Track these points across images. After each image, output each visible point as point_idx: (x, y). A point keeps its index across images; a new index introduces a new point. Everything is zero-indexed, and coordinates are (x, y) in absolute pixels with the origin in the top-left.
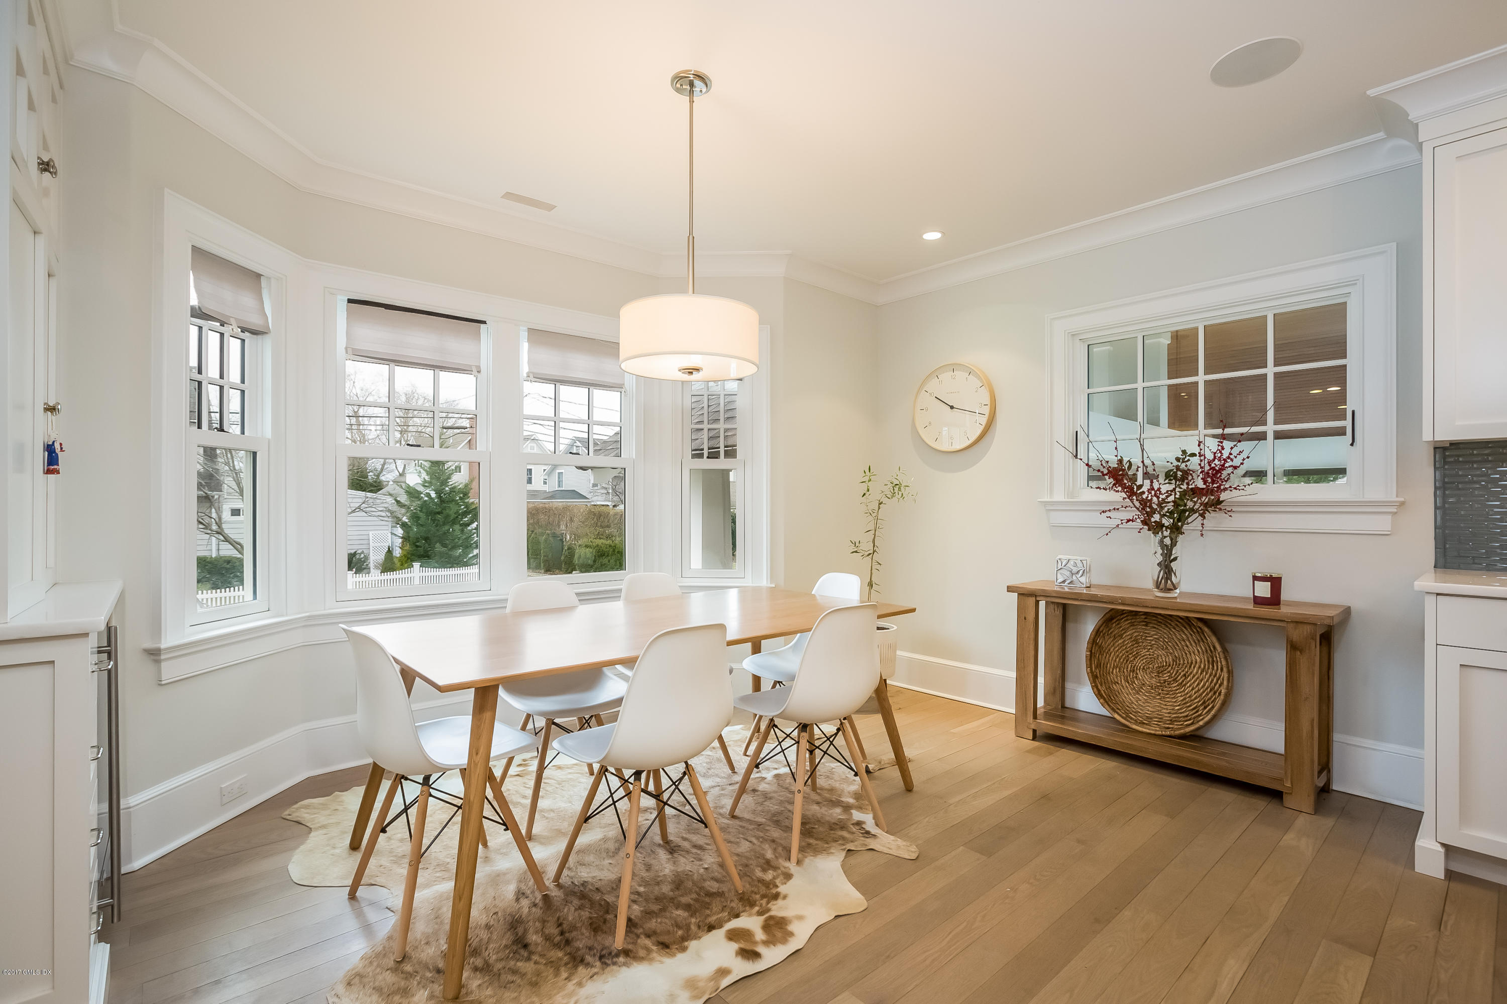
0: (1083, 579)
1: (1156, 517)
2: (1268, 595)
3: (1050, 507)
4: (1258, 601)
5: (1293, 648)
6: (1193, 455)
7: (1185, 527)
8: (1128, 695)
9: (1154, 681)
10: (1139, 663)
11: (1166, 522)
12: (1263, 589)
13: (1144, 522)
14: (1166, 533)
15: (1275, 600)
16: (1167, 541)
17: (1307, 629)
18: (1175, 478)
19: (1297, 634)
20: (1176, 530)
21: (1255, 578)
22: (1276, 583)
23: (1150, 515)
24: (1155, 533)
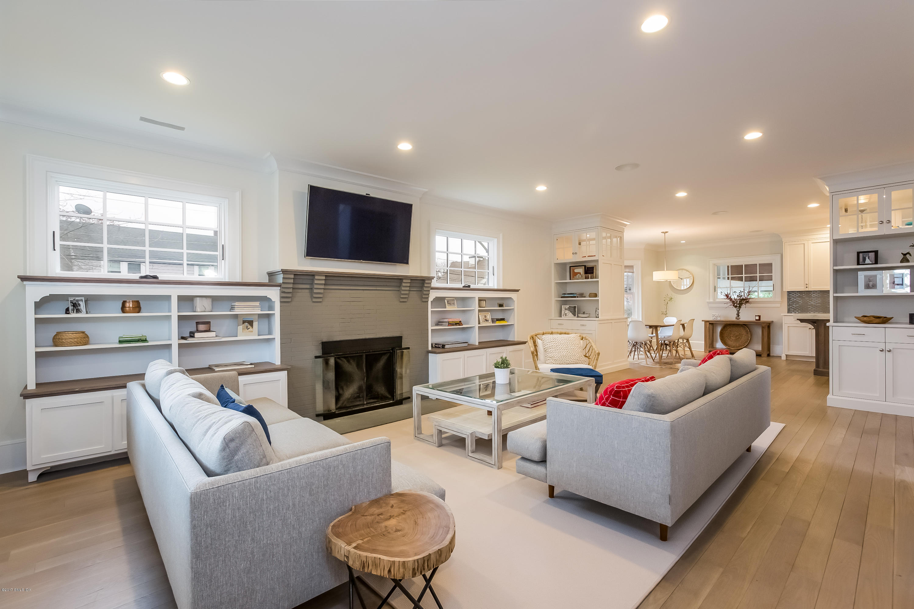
0: (719, 318)
1: (736, 305)
2: (758, 319)
3: (709, 303)
4: (756, 320)
5: (763, 328)
6: (743, 292)
7: (742, 307)
8: (730, 343)
9: (735, 339)
10: (732, 335)
11: (738, 306)
12: (757, 318)
13: (733, 306)
14: (738, 308)
15: (759, 319)
16: (738, 309)
17: (766, 324)
18: (739, 296)
19: (764, 325)
20: (740, 307)
21: (756, 316)
22: (760, 316)
23: (735, 304)
24: (736, 308)
